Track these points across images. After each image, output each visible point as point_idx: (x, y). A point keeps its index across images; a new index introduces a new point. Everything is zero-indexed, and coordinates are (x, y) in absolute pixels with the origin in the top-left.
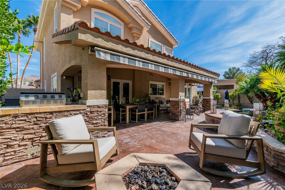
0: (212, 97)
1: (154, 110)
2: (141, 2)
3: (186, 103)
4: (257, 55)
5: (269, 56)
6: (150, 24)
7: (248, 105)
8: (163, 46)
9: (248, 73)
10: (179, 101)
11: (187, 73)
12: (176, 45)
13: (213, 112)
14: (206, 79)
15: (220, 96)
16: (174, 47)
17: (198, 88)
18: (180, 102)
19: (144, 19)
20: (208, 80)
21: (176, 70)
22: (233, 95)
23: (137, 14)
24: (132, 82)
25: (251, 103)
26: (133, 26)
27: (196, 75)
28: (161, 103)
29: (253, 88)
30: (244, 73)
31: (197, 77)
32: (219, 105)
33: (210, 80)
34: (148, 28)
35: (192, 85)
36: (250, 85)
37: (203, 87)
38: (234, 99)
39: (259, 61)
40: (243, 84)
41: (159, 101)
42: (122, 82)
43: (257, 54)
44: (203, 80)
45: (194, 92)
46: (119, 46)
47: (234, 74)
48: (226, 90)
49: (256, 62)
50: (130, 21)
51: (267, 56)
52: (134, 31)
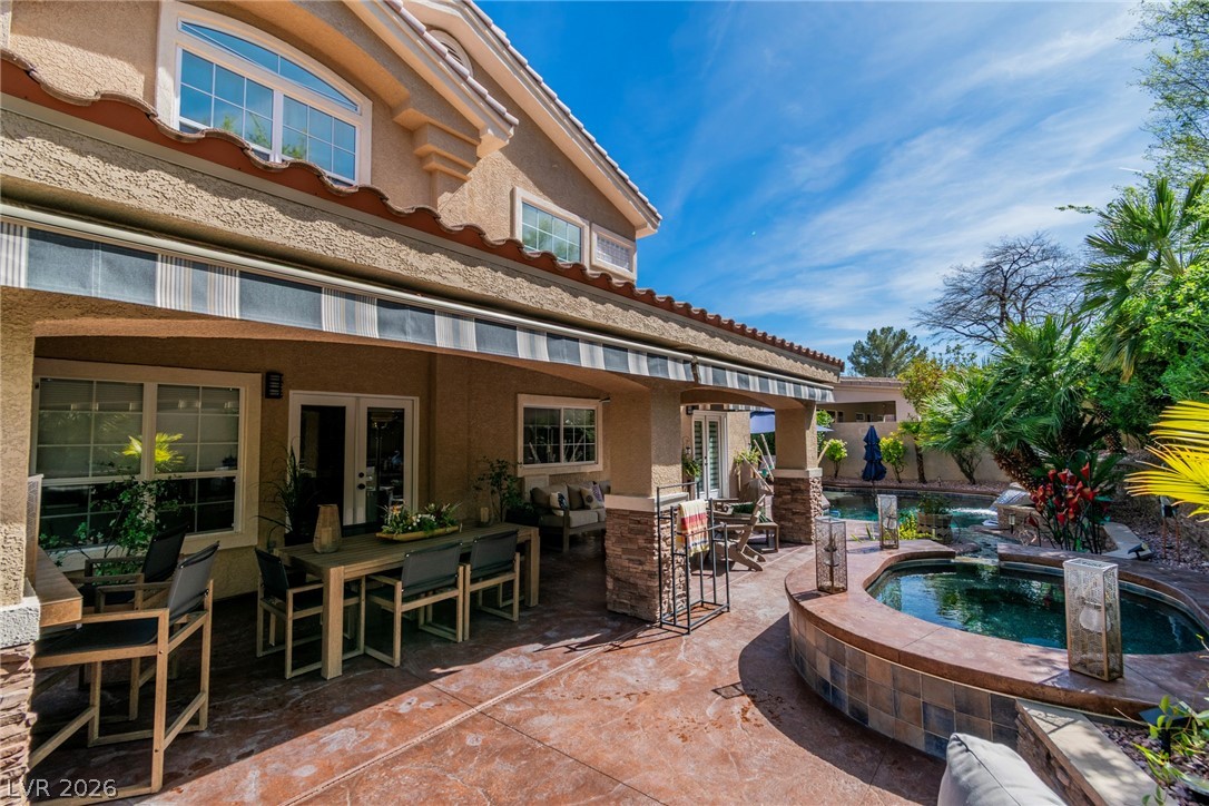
0: (814, 471)
1: (517, 569)
2: (467, 9)
3: (688, 525)
4: (969, 282)
5: (1012, 288)
6: (516, 121)
7: (958, 488)
8: (587, 229)
9: (948, 356)
10: (653, 514)
11: (689, 365)
12: (649, 225)
13: (829, 583)
14: (784, 388)
15: (844, 450)
16: (639, 235)
17: (755, 417)
18: (656, 522)
19: (484, 90)
20: (797, 391)
21: (625, 349)
22: (895, 446)
23: (441, 64)
24: (421, 401)
25: (968, 480)
26: (424, 117)
27: (739, 371)
28: (577, 503)
29: (985, 425)
30: (925, 351)
31: (740, 379)
32: (843, 491)
33: (805, 393)
34: (507, 135)
35: (725, 408)
36: (975, 412)
37: (773, 413)
38: (900, 463)
39: (975, 305)
40: (941, 406)
41: (566, 495)
42: (357, 406)
43: (971, 277)
44: (771, 392)
45: (736, 438)
46: (143, 177)
47: (888, 356)
48: (866, 426)
49: (968, 308)
50: (404, 91)
51: (1006, 284)
52: (429, 145)
